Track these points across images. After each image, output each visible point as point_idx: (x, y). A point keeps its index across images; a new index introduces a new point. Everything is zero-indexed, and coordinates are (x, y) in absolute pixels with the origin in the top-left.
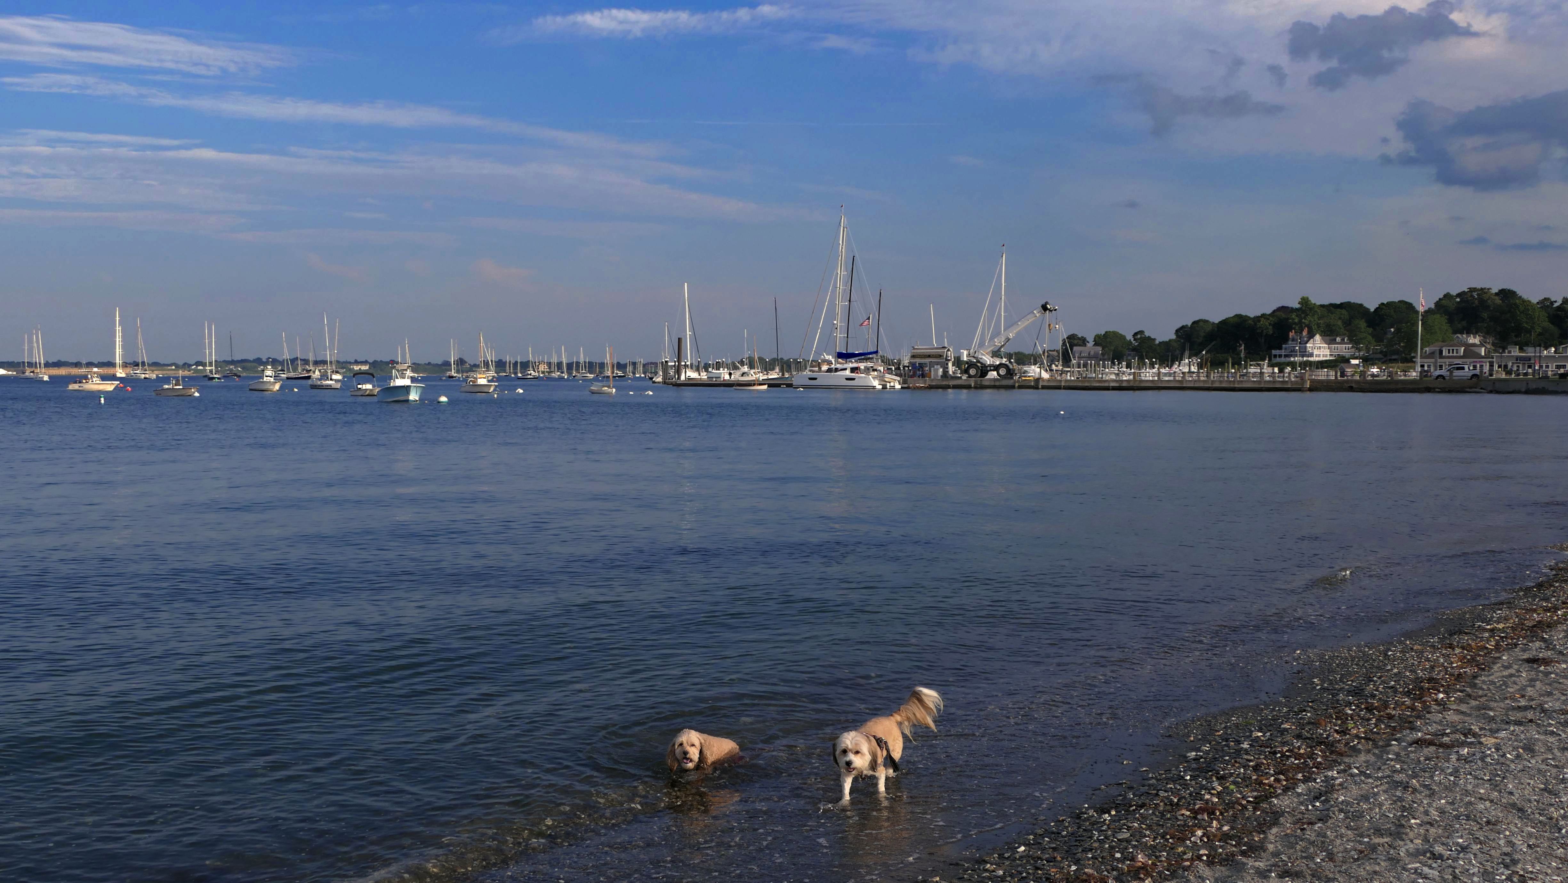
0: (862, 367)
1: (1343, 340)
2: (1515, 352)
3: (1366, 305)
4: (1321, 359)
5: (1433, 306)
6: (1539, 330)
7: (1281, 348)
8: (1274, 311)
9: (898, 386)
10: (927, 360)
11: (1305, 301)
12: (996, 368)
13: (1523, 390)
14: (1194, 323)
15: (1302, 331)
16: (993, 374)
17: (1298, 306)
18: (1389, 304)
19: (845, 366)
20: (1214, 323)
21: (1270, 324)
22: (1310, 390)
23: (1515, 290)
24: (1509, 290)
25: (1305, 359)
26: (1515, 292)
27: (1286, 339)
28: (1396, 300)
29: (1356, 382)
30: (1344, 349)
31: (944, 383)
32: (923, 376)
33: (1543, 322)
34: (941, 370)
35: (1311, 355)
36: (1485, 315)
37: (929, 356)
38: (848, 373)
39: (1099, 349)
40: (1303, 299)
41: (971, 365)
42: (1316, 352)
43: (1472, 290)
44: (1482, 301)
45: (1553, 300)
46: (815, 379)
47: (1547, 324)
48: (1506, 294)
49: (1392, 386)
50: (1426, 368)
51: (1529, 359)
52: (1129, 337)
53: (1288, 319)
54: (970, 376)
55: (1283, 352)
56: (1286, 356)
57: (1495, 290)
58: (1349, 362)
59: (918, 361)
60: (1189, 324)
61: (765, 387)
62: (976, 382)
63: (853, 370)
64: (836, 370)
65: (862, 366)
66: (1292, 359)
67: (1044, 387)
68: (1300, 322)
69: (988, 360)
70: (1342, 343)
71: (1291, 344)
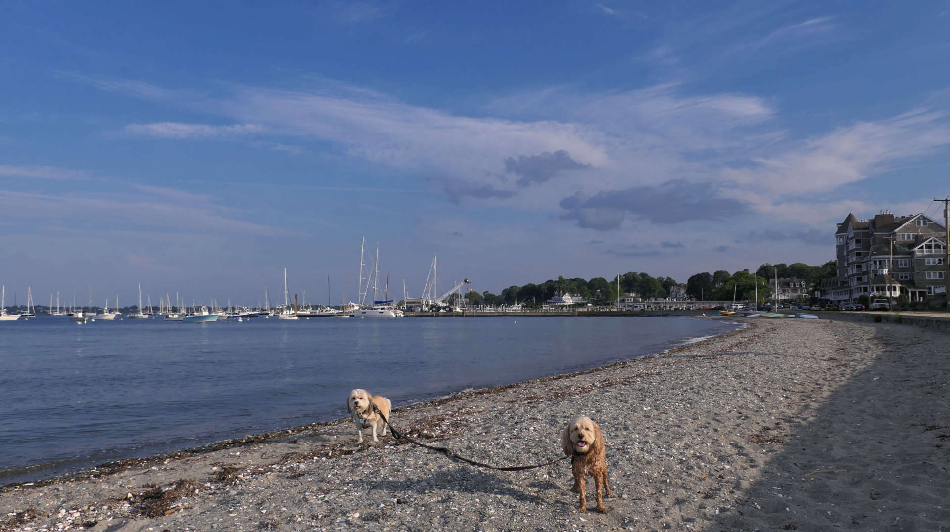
1: (578, 295)
2: (653, 300)
3: (585, 280)
4: (569, 304)
5: (613, 280)
6: (658, 291)
7: (551, 299)
8: (546, 282)
9: (402, 316)
10: (414, 304)
11: (561, 278)
12: (444, 308)
13: (661, 315)
14: (511, 287)
15: (560, 291)
16: (442, 311)
17: (558, 280)
18: (595, 279)
19: (379, 307)
20: (520, 288)
21: (545, 288)
22: (578, 316)
23: (646, 273)
25: (562, 304)
27: (553, 295)
28: (598, 277)
30: (578, 299)
31: (422, 314)
32: (411, 311)
34: (420, 309)
35: (564, 302)
36: (636, 284)
37: (414, 303)
39: (468, 300)
41: (433, 306)
42: (566, 301)
43: (630, 273)
44: (634, 278)
45: (663, 277)
46: (365, 313)
47: (661, 288)
48: (643, 275)
51: (659, 303)
52: (481, 294)
53: (554, 286)
54: (433, 311)
55: (552, 301)
56: (553, 303)
57: (639, 273)
58: (587, 305)
59: (409, 304)
60: (509, 288)
62: (436, 314)
63: (383, 309)
64: (375, 309)
65: (386, 307)
66: (556, 304)
67: (466, 316)
68: (559, 287)
69: (441, 304)
70: (577, 296)
71: (556, 297)
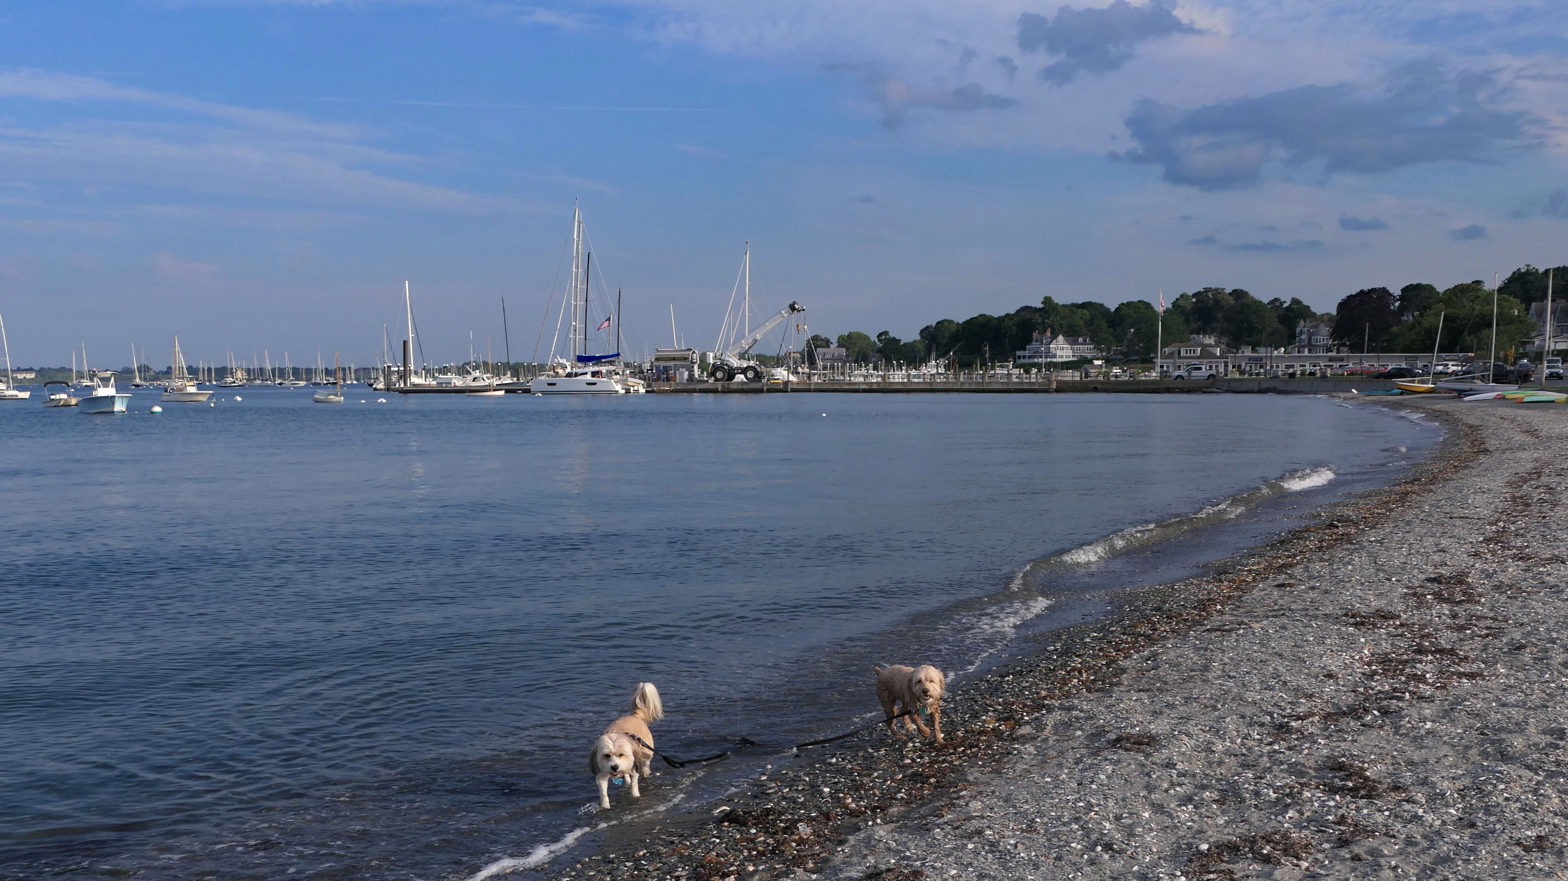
0: (604, 371)
1: (1085, 340)
2: (1248, 352)
3: (1107, 305)
4: (1064, 359)
5: (1170, 306)
6: (1269, 330)
7: (1024, 349)
8: (1018, 311)
9: (642, 390)
10: (672, 363)
11: (1047, 300)
12: (744, 371)
13: (1256, 389)
14: (938, 323)
15: (1045, 331)
16: (740, 378)
17: (1041, 306)
18: (1129, 304)
19: (586, 370)
20: (958, 324)
21: (1014, 325)
22: (1057, 391)
23: (1245, 289)
24: (1241, 290)
25: (1048, 360)
26: (1246, 293)
27: (1029, 341)
28: (1135, 299)
29: (1101, 382)
30: (1086, 349)
31: (690, 387)
32: (668, 379)
33: (1274, 323)
34: (687, 373)
35: (1055, 356)
36: (1220, 315)
37: (674, 359)
38: (588, 377)
39: (843, 351)
40: (1046, 298)
41: (716, 368)
42: (1059, 353)
43: (1207, 290)
44: (1217, 302)
45: (1282, 300)
46: (554, 384)
47: (1276, 324)
48: (1238, 294)
49: (1134, 387)
50: (1165, 369)
51: (1261, 359)
52: (874, 338)
53: (1031, 319)
54: (717, 380)
55: (1027, 353)
56: (1030, 357)
57: (1228, 290)
58: (1092, 363)
59: (662, 364)
60: (934, 324)
61: (502, 393)
62: (723, 386)
63: (594, 374)
64: (576, 375)
65: (604, 369)
66: (1036, 360)
67: (793, 391)
68: (1044, 323)
69: (735, 362)
70: (1084, 343)
71: (1034, 345)
